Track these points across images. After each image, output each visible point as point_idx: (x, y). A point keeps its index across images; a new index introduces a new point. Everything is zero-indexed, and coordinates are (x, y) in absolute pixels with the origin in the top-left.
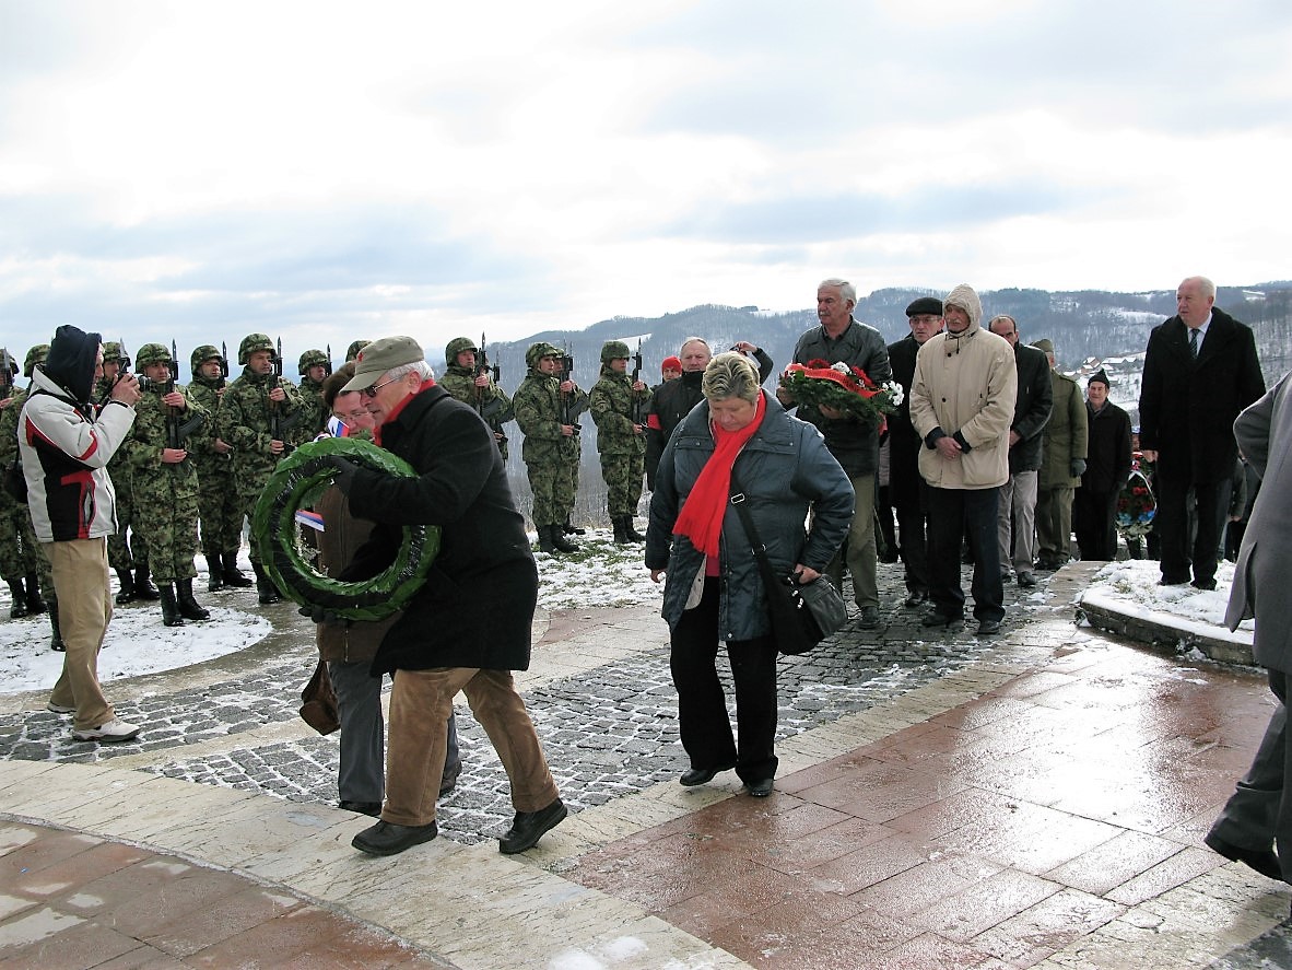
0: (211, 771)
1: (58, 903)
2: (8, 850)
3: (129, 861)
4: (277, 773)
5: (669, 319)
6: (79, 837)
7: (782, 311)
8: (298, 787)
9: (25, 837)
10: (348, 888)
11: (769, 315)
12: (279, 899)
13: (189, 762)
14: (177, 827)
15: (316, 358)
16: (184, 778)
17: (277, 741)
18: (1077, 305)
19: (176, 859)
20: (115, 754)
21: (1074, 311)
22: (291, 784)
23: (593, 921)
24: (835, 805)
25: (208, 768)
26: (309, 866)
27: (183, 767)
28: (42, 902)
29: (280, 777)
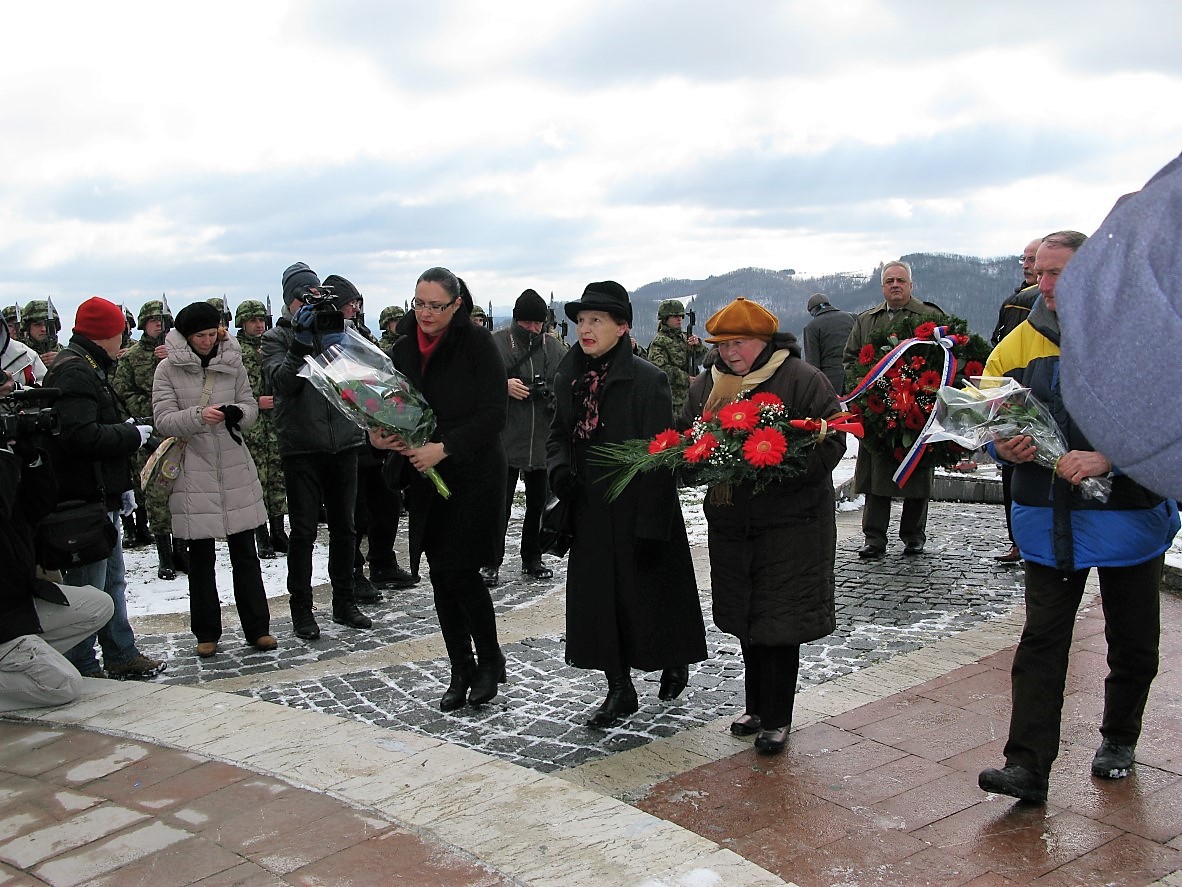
0: (303, 695)
1: (167, 817)
2: (122, 764)
3: (231, 780)
4: (364, 699)
5: (713, 281)
6: (184, 755)
7: (818, 276)
8: (384, 712)
9: (137, 753)
10: (434, 813)
11: (806, 277)
12: (371, 821)
13: (283, 686)
14: (274, 749)
15: (395, 313)
16: (279, 702)
17: (364, 669)
19: (274, 780)
20: (218, 676)
22: (378, 710)
23: (668, 853)
24: (893, 742)
25: (300, 692)
26: (397, 790)
27: (278, 691)
28: (155, 815)
29: (367, 703)
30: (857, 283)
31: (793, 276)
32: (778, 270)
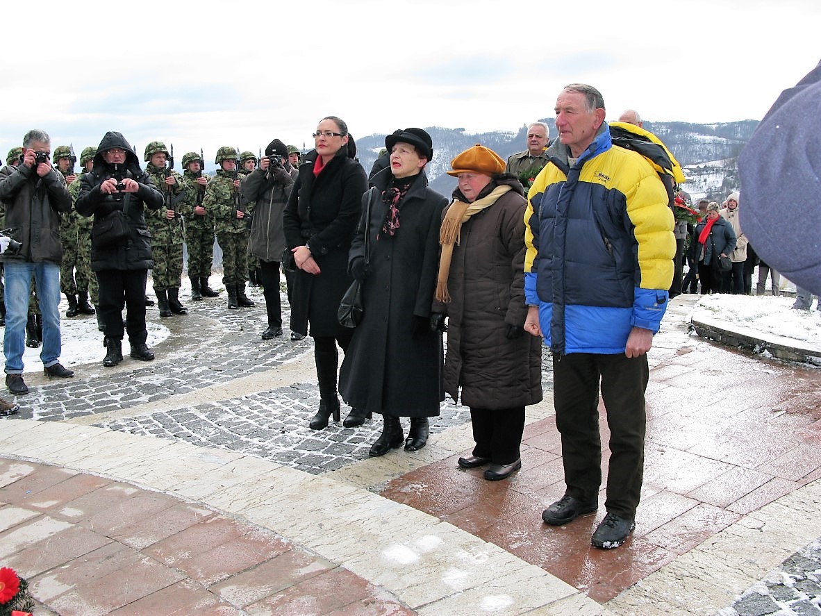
0: (141, 426)
1: (54, 513)
2: (16, 478)
3: (97, 486)
4: (184, 427)
6: (62, 470)
8: (199, 436)
9: (27, 470)
10: (243, 504)
12: (199, 511)
13: (125, 420)
14: (126, 464)
15: (193, 157)
16: (124, 431)
17: (182, 407)
18: (669, 131)
19: (128, 484)
20: (76, 415)
21: (666, 134)
22: (194, 435)
23: (406, 526)
24: (549, 449)
25: (138, 424)
26: (215, 489)
27: (122, 424)
28: (43, 513)
29: (186, 430)
30: (508, 138)
31: (463, 132)
32: (453, 129)
